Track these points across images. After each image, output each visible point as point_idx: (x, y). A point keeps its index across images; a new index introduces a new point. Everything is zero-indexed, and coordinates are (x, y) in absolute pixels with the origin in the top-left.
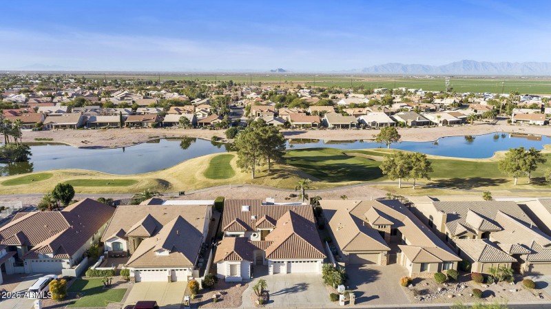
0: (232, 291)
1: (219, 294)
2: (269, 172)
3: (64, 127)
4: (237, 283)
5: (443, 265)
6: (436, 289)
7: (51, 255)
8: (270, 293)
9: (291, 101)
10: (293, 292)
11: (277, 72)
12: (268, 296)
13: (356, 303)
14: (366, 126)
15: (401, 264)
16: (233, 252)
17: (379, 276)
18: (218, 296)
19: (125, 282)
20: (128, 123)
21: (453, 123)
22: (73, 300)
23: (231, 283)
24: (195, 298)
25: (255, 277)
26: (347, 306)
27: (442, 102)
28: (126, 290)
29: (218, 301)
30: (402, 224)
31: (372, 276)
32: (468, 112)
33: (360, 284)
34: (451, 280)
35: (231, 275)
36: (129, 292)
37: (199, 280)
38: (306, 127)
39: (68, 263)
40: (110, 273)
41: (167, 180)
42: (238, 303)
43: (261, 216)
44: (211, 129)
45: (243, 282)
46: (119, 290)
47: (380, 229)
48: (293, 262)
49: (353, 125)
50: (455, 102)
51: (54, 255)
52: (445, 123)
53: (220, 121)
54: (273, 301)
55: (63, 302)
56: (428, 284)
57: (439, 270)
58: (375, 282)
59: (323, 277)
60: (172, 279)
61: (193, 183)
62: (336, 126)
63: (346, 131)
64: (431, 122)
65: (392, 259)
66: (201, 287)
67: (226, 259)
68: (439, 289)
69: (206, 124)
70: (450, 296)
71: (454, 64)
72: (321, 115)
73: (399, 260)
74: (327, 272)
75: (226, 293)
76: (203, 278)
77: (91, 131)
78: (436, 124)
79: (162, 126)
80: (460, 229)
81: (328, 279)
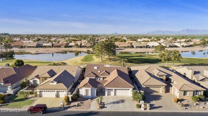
0: (86, 102)
1: (79, 103)
2: (108, 59)
3: (30, 47)
4: (89, 99)
5: (195, 92)
6: (193, 104)
7: (2, 84)
8: (105, 104)
9: (119, 40)
10: (117, 103)
11: (114, 34)
12: (104, 105)
13: (150, 109)
14: (149, 47)
15: (172, 93)
16: (87, 83)
17: (161, 98)
18: (78, 104)
19: (35, 97)
20: (55, 46)
21: (186, 46)
22: (8, 104)
23: (86, 98)
24: (67, 104)
25: (98, 97)
26: (146, 111)
27: (180, 41)
28: (34, 100)
29: (78, 106)
30: (171, 76)
31: (158, 98)
32: (192, 43)
33: (152, 101)
34: (200, 100)
35: (86, 95)
36: (36, 101)
37: (70, 96)
38: (125, 47)
39: (10, 88)
40: (29, 93)
41: (66, 63)
42: (88, 107)
43: (103, 71)
44: (87, 48)
45: (92, 98)
46: (31, 100)
47: (161, 77)
48: (117, 90)
49: (144, 47)
50: (186, 40)
51: (4, 84)
52: (183, 46)
53: (91, 45)
54: (106, 107)
55: (3, 105)
56: (188, 102)
57: (194, 95)
58: (160, 100)
59: (133, 97)
60: (58, 96)
61: (76, 63)
62: (137, 47)
63: (141, 49)
64: (177, 46)
65: (167, 90)
66: (70, 100)
67: (83, 86)
68: (195, 104)
69: (85, 46)
70: (202, 108)
71: (183, 31)
72: (131, 44)
73: (171, 91)
74: (135, 94)
75: (83, 103)
76: (72, 95)
77: (40, 48)
78: (179, 47)
79: (68, 47)
80: (201, 78)
81: (135, 98)
